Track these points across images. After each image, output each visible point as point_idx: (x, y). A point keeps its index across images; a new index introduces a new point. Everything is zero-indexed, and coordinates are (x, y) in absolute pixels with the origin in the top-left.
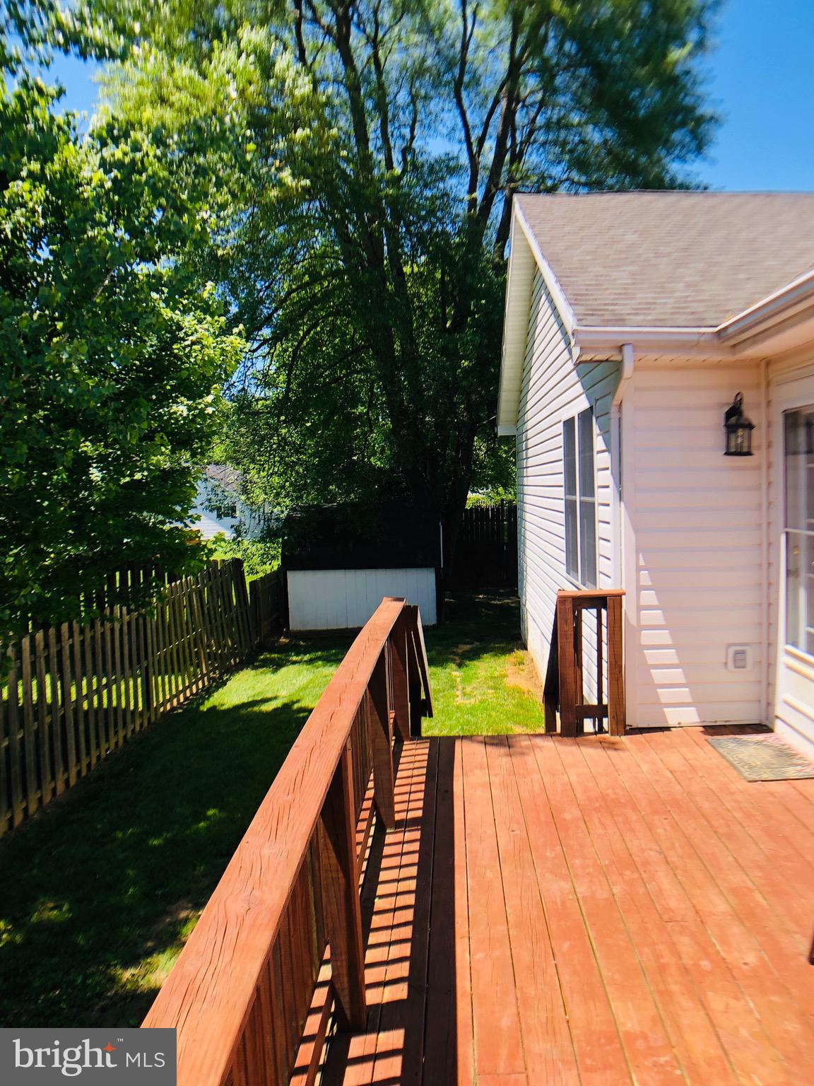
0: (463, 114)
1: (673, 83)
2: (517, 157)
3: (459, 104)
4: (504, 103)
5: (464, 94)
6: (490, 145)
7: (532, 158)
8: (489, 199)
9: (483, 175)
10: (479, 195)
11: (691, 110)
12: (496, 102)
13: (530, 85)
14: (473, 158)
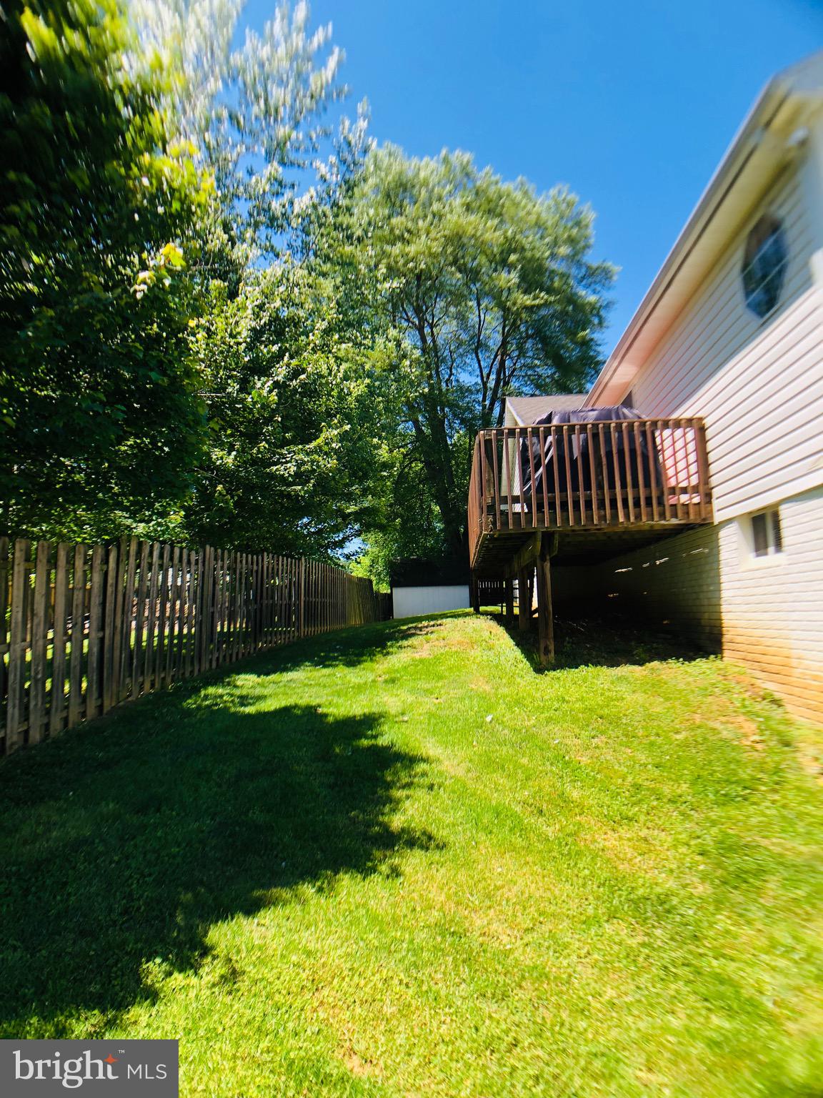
0: (479, 362)
1: (586, 344)
2: (506, 383)
3: (477, 357)
4: (499, 357)
5: (480, 354)
6: (493, 377)
7: (514, 384)
8: (492, 404)
9: (489, 393)
10: (487, 403)
11: (593, 358)
12: (496, 356)
13: (512, 347)
14: (485, 384)
